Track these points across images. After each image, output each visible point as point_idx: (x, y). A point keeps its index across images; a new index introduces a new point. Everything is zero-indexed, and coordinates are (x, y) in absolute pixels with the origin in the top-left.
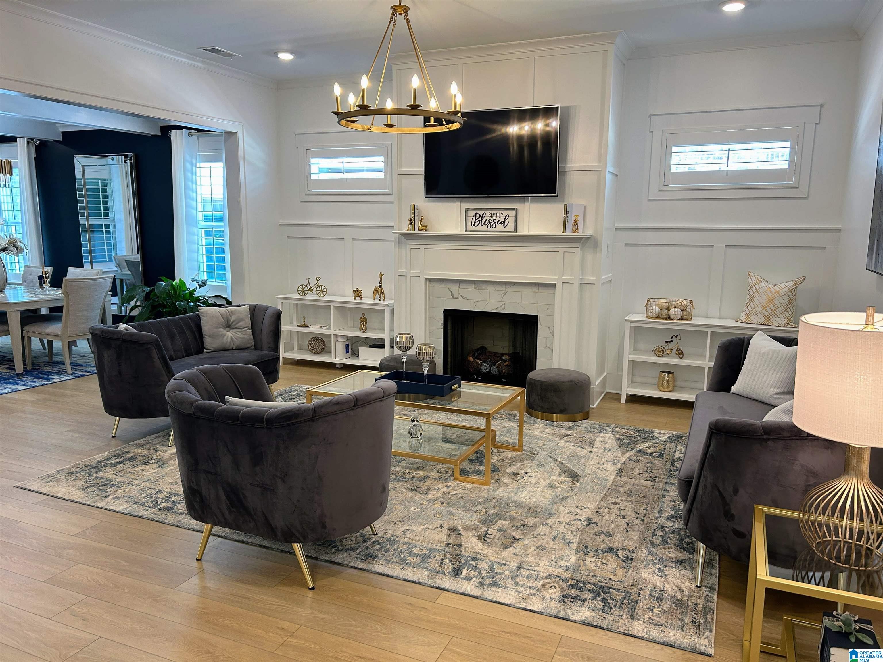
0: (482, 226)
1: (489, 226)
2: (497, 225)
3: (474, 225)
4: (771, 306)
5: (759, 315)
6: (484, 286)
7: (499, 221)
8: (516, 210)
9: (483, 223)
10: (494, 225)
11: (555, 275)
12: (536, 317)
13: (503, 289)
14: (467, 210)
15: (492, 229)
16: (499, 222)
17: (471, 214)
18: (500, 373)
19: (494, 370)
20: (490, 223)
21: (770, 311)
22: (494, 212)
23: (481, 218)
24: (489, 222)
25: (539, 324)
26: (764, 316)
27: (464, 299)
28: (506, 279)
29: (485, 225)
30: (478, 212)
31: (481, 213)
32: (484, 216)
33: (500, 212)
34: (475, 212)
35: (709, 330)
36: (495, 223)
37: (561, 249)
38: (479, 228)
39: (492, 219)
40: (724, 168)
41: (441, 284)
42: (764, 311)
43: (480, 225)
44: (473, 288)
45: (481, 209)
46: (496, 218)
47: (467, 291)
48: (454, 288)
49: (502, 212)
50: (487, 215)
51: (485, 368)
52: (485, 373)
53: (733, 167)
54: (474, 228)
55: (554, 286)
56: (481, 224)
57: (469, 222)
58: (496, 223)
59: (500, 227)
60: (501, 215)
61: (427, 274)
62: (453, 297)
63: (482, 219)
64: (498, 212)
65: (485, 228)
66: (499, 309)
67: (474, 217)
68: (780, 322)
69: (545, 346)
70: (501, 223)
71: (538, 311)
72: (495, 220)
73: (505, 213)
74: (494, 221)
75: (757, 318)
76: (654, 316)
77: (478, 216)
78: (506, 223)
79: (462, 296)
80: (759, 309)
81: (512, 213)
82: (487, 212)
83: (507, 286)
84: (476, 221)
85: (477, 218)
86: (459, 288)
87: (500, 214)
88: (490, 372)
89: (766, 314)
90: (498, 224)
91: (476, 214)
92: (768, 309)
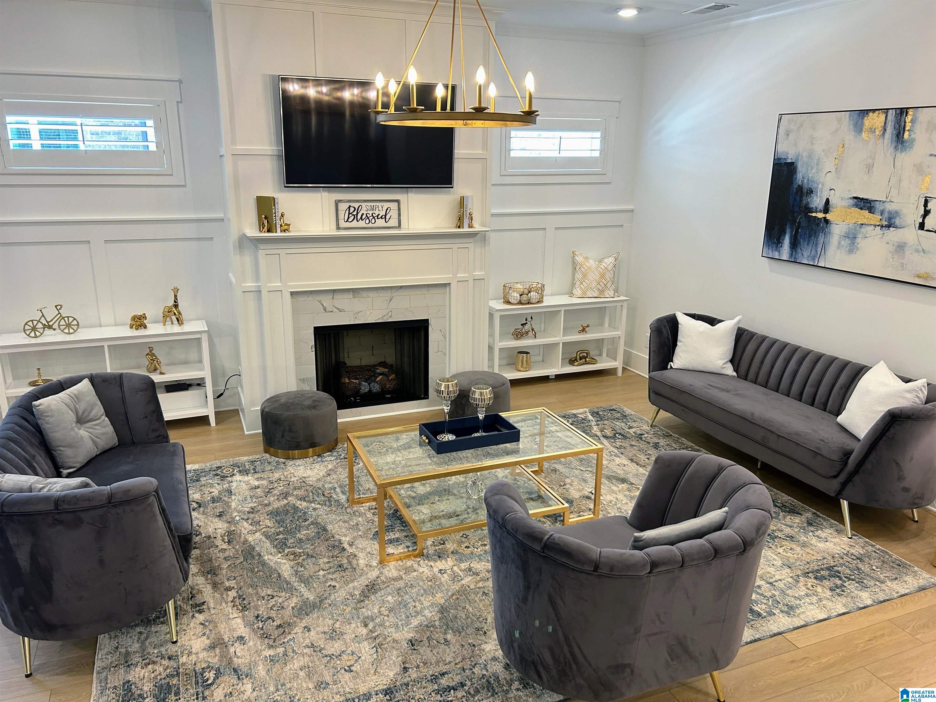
0: (358, 221)
1: (367, 221)
2: (376, 220)
3: (347, 221)
4: (603, 281)
5: (595, 289)
6: (364, 294)
7: (379, 215)
8: (398, 201)
9: (359, 217)
10: (373, 220)
11: (449, 274)
12: (427, 321)
13: (388, 294)
14: (337, 203)
15: (370, 225)
16: (379, 217)
17: (343, 207)
18: (382, 390)
19: (376, 388)
20: (368, 218)
21: (603, 286)
22: (372, 204)
23: (356, 211)
24: (367, 216)
25: (430, 329)
26: (599, 290)
27: (340, 311)
28: (393, 284)
29: (362, 220)
30: (352, 204)
31: (356, 205)
32: (360, 209)
33: (380, 204)
34: (348, 205)
35: (563, 309)
36: (374, 217)
37: (455, 245)
38: (355, 224)
39: (371, 213)
40: (555, 154)
41: (308, 297)
42: (598, 286)
43: (355, 220)
44: (352, 296)
45: (358, 201)
46: (374, 212)
47: (342, 301)
48: (327, 301)
49: (382, 204)
50: (364, 208)
51: (365, 388)
52: (366, 393)
53: (564, 154)
54: (348, 225)
55: (446, 285)
56: (357, 219)
57: (341, 216)
58: (376, 218)
59: (380, 223)
60: (381, 209)
61: (291, 286)
62: (325, 310)
63: (357, 213)
64: (378, 204)
65: (362, 224)
66: (385, 318)
67: (347, 211)
68: (610, 294)
69: (437, 350)
70: (381, 217)
71: (429, 314)
72: (374, 214)
73: (386, 205)
74: (372, 215)
75: (592, 292)
76: (516, 302)
77: (352, 209)
78: (388, 217)
79: (337, 308)
80: (594, 284)
81: (394, 206)
82: (363, 205)
83: (393, 291)
84: (350, 215)
85: (351, 212)
86: (333, 298)
87: (380, 207)
88: (370, 391)
89: (600, 288)
90: (378, 218)
91: (350, 206)
92: (601, 283)
